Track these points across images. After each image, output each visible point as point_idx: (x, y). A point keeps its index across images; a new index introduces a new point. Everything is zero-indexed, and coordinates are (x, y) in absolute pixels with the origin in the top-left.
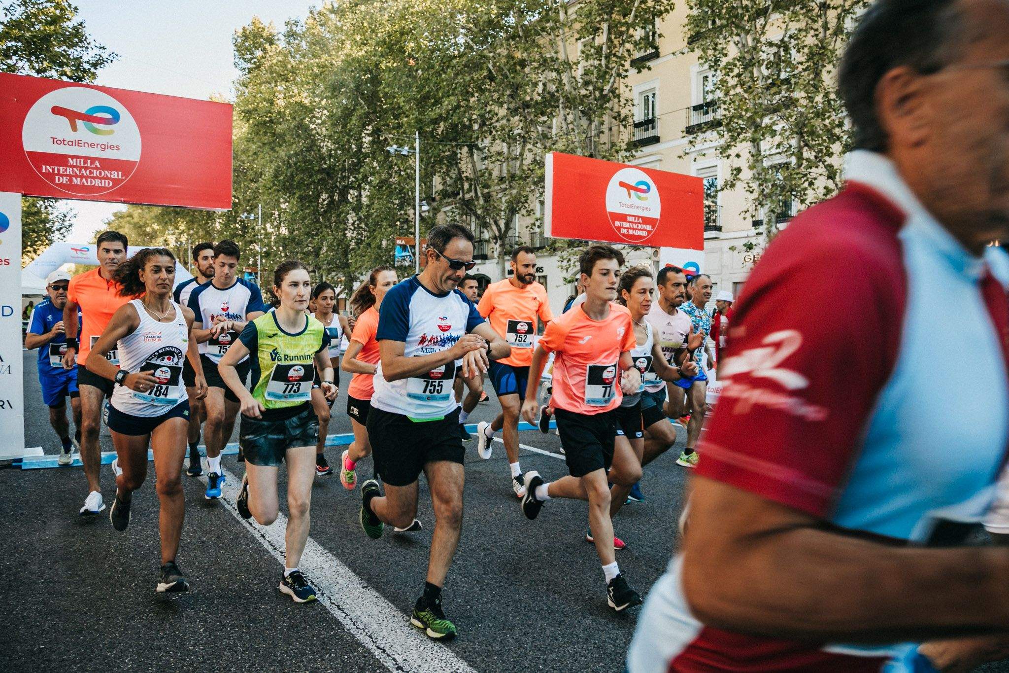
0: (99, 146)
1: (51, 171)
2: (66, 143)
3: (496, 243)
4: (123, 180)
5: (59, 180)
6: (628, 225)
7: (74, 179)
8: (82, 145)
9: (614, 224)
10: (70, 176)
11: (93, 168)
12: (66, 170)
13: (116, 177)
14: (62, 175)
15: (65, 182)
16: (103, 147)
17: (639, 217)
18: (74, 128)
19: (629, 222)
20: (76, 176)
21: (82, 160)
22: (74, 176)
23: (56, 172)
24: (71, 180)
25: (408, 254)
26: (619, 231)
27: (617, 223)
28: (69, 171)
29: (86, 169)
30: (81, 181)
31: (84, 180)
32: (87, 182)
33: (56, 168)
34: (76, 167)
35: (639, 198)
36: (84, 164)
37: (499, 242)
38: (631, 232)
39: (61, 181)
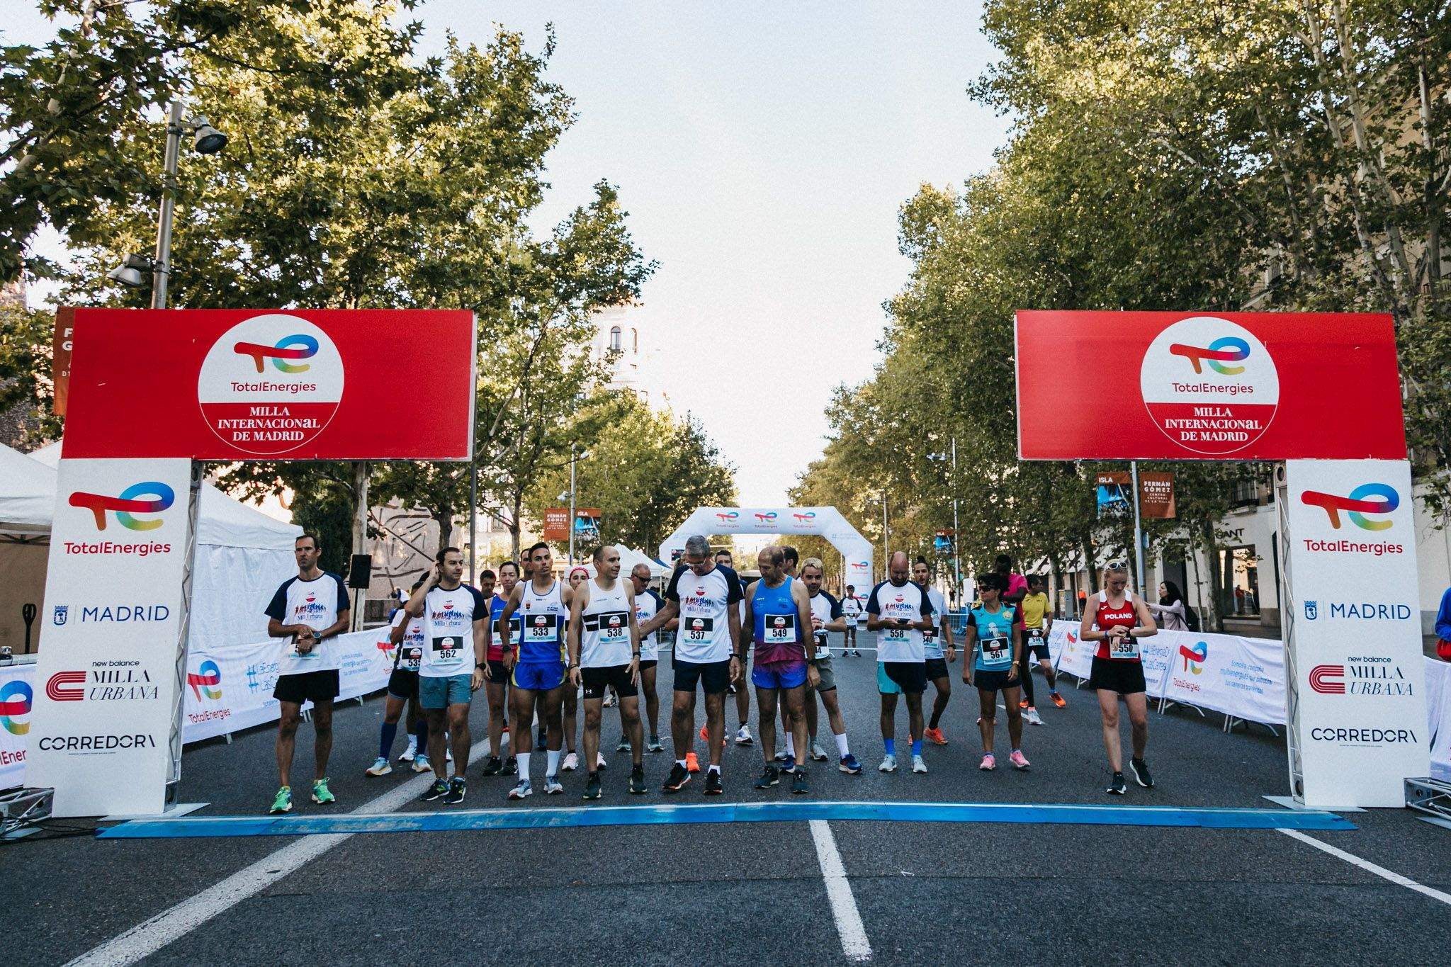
0: (289, 387)
1: (229, 426)
2: (249, 388)
4: (319, 430)
5: (238, 437)
6: (1197, 424)
7: (256, 433)
8: (269, 388)
9: (1163, 425)
10: (252, 430)
11: (280, 418)
12: (247, 423)
13: (309, 426)
14: (242, 431)
15: (244, 439)
16: (295, 388)
17: (1223, 406)
18: (260, 368)
19: (1199, 418)
20: (259, 430)
21: (267, 409)
22: (256, 430)
23: (234, 427)
24: (252, 436)
25: (1119, 498)
27: (1170, 423)
28: (251, 424)
29: (272, 419)
30: (265, 435)
31: (268, 433)
32: (272, 437)
33: (235, 421)
34: (260, 418)
35: (1222, 370)
36: (269, 413)
38: (1205, 436)
39: (240, 439)
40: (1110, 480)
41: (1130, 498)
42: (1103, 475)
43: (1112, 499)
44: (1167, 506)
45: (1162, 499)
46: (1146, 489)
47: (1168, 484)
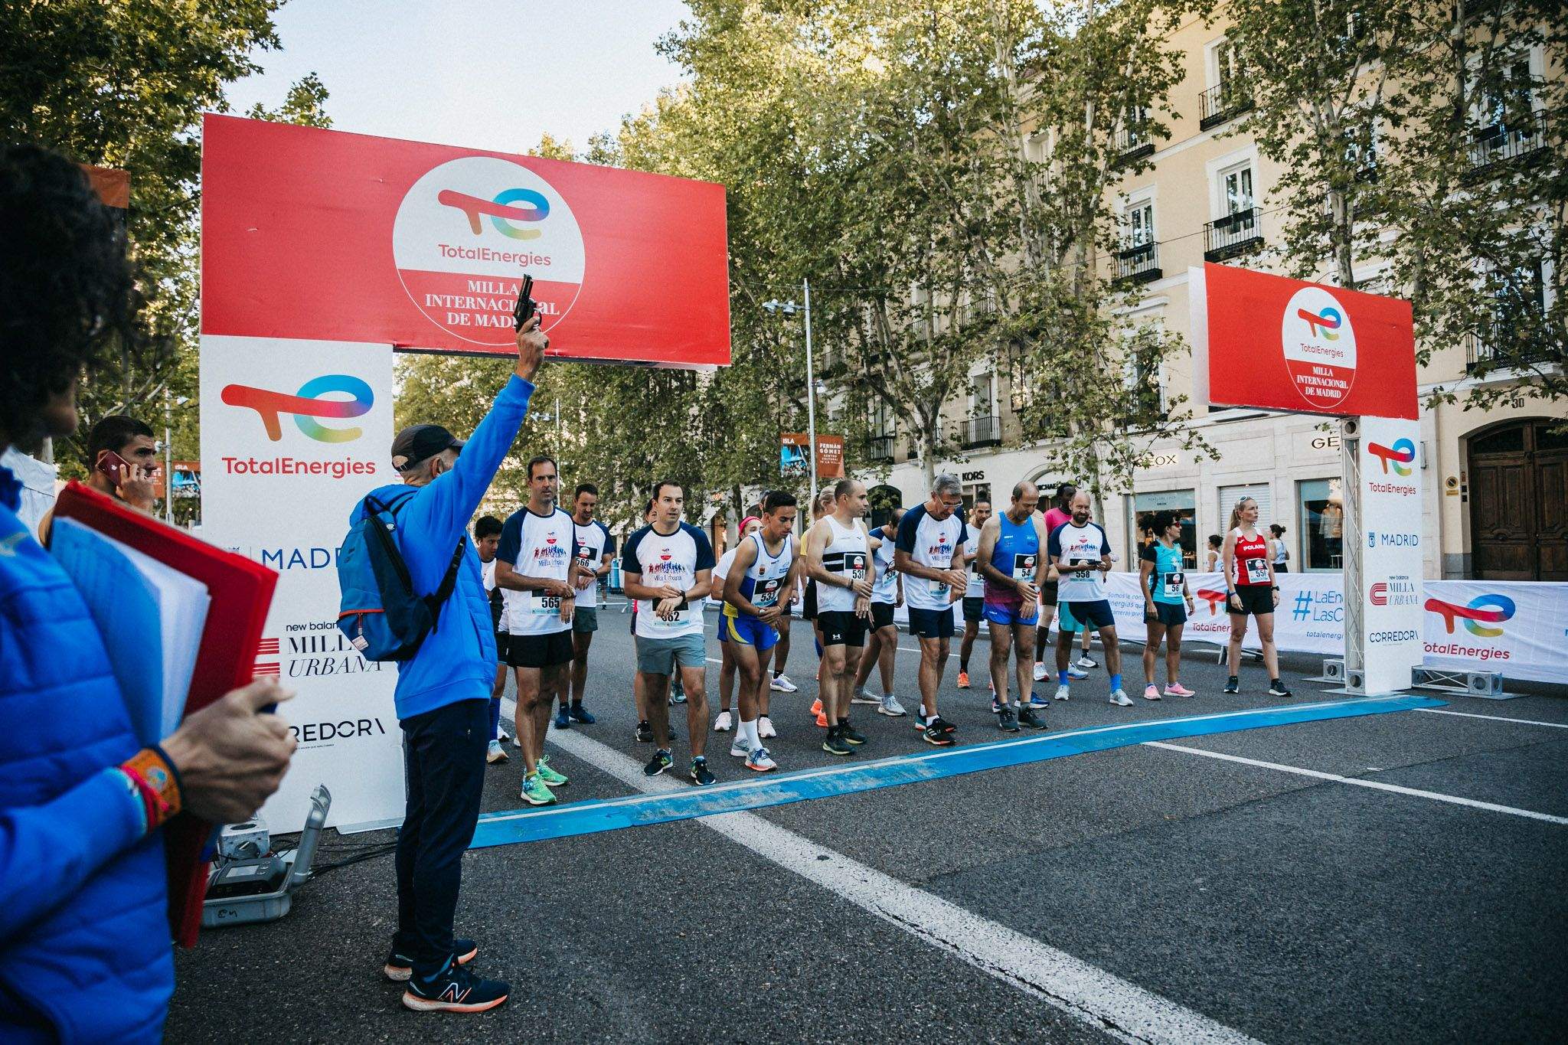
0: (517, 258)
1: (440, 303)
2: (463, 253)
3: (919, 438)
4: (558, 317)
5: (454, 319)
6: (1315, 381)
7: (478, 316)
8: (490, 257)
9: (1296, 379)
10: (472, 312)
11: (508, 297)
12: (464, 302)
13: (546, 312)
14: (459, 311)
15: (463, 323)
16: (523, 259)
17: (1328, 367)
18: (477, 228)
19: (1316, 376)
20: (482, 312)
21: (491, 284)
22: (477, 312)
23: (449, 305)
24: (472, 319)
25: (799, 458)
26: (1304, 391)
27: (1301, 378)
28: (470, 302)
29: (497, 298)
30: (489, 320)
31: (494, 317)
32: (499, 322)
33: (449, 298)
34: (481, 295)
35: (1327, 335)
36: (494, 290)
37: (924, 436)
38: (1319, 392)
39: (457, 322)
40: (792, 441)
41: (808, 458)
42: (787, 436)
43: (793, 458)
44: (836, 467)
45: (834, 459)
46: (821, 451)
47: (839, 447)
